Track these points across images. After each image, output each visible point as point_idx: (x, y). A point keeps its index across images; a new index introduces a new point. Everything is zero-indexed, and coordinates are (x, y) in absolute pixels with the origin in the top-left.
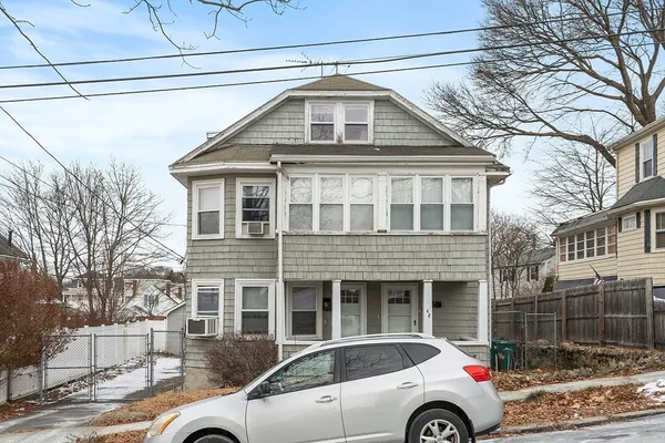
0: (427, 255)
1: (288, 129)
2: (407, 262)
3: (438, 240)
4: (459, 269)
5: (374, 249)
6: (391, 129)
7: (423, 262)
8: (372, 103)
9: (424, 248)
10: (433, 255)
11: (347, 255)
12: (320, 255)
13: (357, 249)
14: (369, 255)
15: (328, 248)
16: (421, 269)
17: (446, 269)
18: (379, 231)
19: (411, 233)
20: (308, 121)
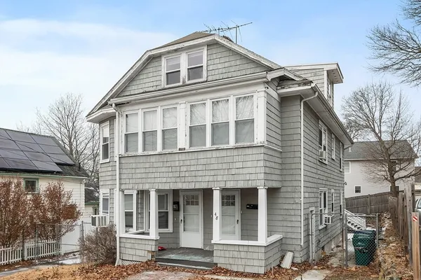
0: (215, 167)
1: (152, 79)
2: (200, 173)
3: (223, 153)
4: (241, 177)
5: (177, 164)
6: (220, 66)
7: (212, 173)
8: (206, 48)
9: (213, 161)
10: (220, 166)
11: (159, 170)
12: (143, 171)
13: (166, 165)
14: (174, 169)
15: (147, 165)
16: (211, 179)
17: (231, 177)
18: (180, 149)
19: (204, 148)
20: (164, 71)
